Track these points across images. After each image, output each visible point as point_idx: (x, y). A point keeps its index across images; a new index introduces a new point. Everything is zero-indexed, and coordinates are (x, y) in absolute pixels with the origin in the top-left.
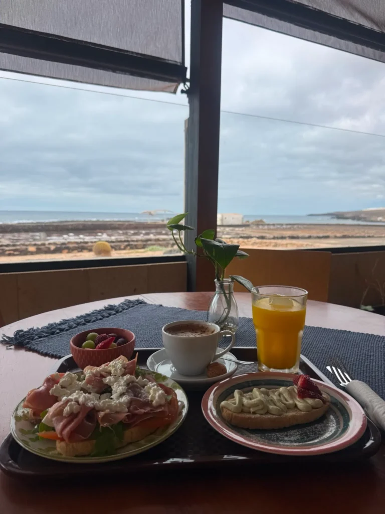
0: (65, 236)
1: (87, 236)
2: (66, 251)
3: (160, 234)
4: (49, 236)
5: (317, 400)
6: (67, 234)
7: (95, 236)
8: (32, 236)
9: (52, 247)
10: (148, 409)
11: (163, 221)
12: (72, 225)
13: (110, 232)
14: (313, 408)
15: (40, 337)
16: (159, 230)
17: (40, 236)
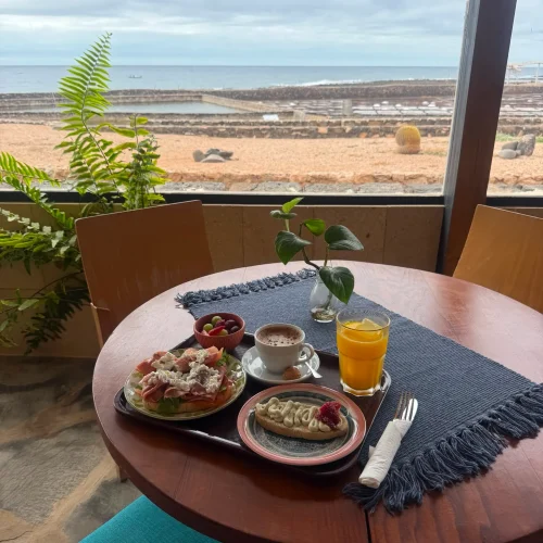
0: (377, 105)
1: (405, 105)
2: (365, 134)
3: (523, 104)
4: (355, 105)
5: (326, 426)
6: (380, 102)
7: (418, 106)
8: (334, 104)
9: (348, 129)
10: (202, 393)
11: (533, 81)
12: (387, 89)
13: (440, 99)
14: (319, 430)
15: (204, 301)
16: (522, 97)
17: (344, 105)
